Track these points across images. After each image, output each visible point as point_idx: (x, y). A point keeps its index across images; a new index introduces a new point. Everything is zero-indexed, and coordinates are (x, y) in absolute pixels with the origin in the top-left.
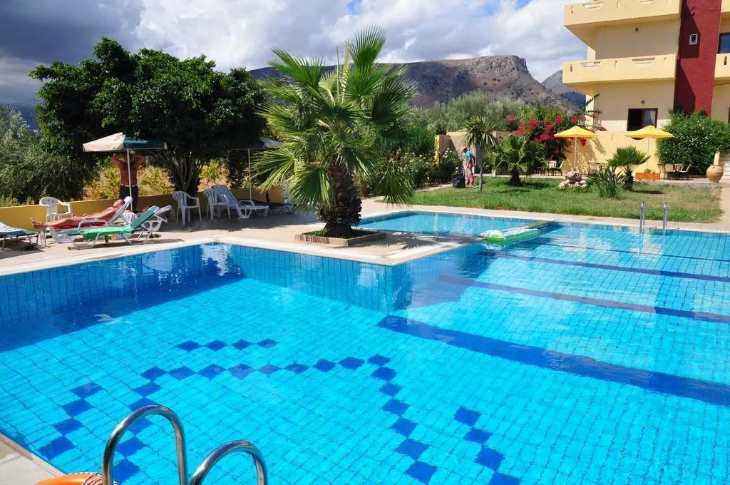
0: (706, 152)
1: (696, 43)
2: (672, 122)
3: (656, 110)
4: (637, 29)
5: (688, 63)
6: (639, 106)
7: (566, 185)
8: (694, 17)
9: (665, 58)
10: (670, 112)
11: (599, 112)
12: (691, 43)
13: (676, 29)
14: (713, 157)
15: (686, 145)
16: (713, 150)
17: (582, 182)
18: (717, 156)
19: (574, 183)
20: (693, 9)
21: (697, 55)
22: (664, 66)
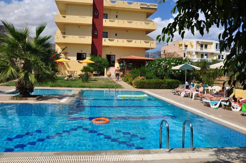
0: (102, 68)
1: (97, 34)
2: (91, 58)
3: (86, 54)
4: (79, 27)
5: (95, 40)
6: (80, 52)
7: (68, 79)
8: (96, 26)
9: (89, 37)
10: (90, 55)
11: (67, 53)
12: (95, 34)
13: (91, 28)
14: (104, 69)
15: (97, 66)
16: (104, 67)
17: (73, 77)
18: (105, 69)
19: (70, 78)
20: (95, 23)
21: (97, 38)
22: (88, 40)
